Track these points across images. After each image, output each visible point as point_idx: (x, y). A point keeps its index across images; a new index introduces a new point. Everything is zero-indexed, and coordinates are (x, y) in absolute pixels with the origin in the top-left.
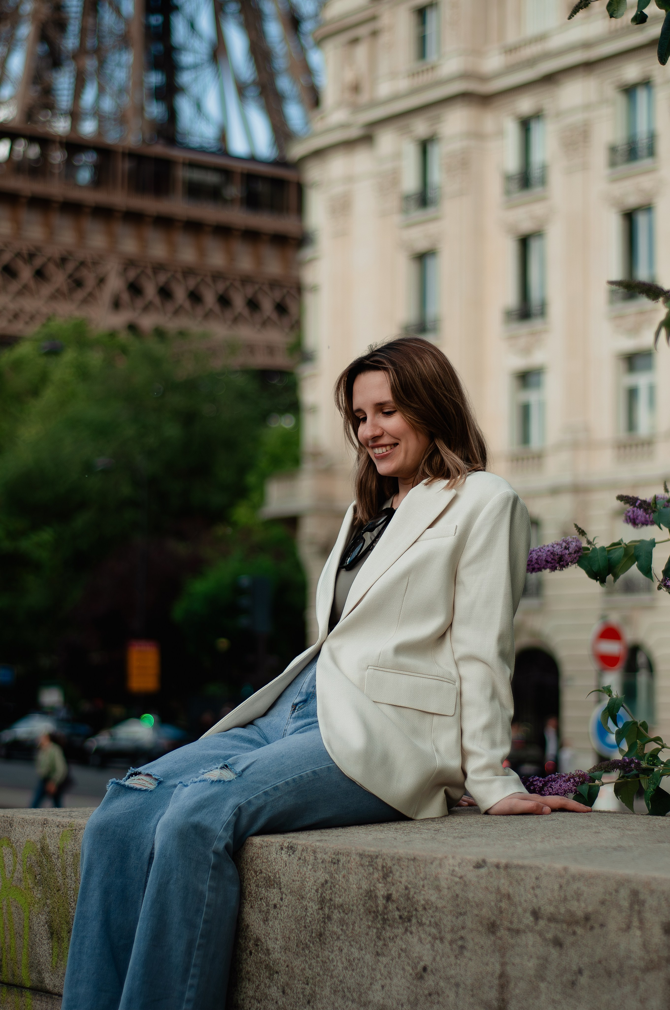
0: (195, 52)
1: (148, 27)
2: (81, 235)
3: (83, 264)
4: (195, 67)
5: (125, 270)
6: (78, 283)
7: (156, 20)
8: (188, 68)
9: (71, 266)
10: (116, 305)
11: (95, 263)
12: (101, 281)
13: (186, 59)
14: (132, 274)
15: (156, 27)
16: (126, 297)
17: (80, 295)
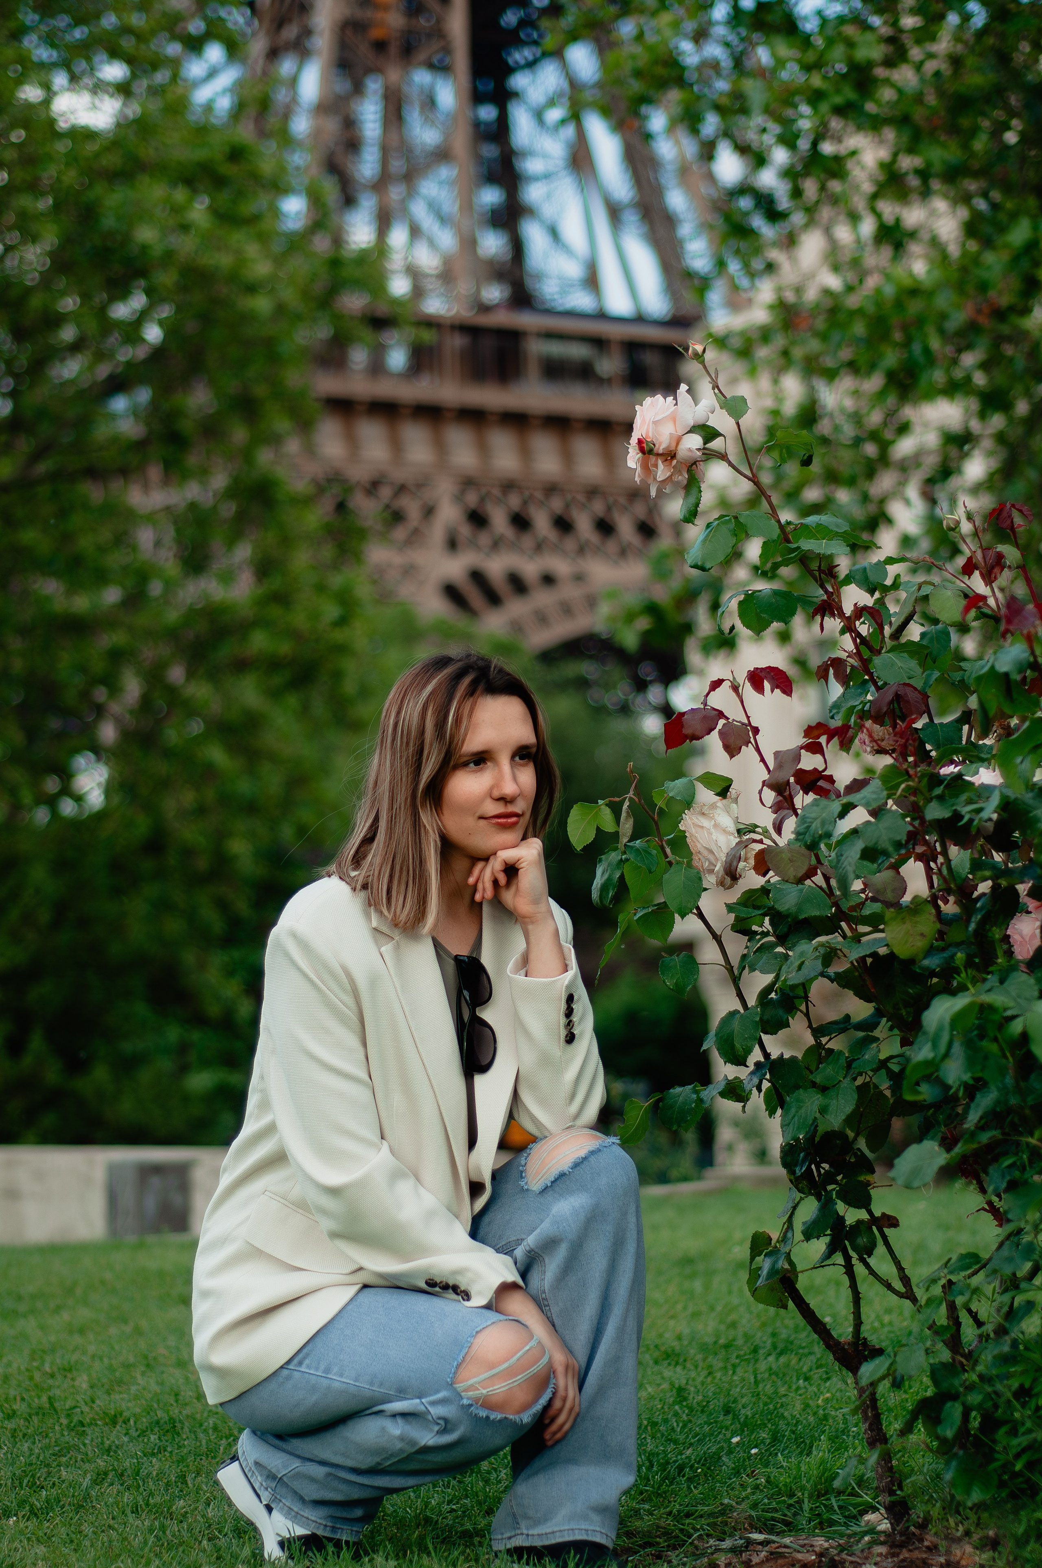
0: (545, 156)
1: (477, 124)
2: (396, 445)
3: (402, 489)
4: (547, 176)
5: (463, 492)
6: (397, 517)
7: (488, 113)
8: (536, 179)
9: (386, 492)
10: (452, 544)
11: (419, 486)
12: (429, 511)
13: (532, 166)
14: (472, 499)
15: (487, 124)
16: (465, 530)
17: (400, 533)
